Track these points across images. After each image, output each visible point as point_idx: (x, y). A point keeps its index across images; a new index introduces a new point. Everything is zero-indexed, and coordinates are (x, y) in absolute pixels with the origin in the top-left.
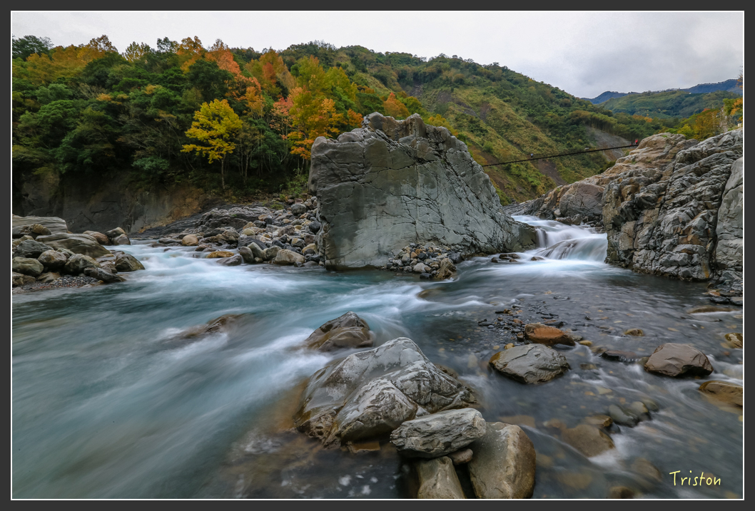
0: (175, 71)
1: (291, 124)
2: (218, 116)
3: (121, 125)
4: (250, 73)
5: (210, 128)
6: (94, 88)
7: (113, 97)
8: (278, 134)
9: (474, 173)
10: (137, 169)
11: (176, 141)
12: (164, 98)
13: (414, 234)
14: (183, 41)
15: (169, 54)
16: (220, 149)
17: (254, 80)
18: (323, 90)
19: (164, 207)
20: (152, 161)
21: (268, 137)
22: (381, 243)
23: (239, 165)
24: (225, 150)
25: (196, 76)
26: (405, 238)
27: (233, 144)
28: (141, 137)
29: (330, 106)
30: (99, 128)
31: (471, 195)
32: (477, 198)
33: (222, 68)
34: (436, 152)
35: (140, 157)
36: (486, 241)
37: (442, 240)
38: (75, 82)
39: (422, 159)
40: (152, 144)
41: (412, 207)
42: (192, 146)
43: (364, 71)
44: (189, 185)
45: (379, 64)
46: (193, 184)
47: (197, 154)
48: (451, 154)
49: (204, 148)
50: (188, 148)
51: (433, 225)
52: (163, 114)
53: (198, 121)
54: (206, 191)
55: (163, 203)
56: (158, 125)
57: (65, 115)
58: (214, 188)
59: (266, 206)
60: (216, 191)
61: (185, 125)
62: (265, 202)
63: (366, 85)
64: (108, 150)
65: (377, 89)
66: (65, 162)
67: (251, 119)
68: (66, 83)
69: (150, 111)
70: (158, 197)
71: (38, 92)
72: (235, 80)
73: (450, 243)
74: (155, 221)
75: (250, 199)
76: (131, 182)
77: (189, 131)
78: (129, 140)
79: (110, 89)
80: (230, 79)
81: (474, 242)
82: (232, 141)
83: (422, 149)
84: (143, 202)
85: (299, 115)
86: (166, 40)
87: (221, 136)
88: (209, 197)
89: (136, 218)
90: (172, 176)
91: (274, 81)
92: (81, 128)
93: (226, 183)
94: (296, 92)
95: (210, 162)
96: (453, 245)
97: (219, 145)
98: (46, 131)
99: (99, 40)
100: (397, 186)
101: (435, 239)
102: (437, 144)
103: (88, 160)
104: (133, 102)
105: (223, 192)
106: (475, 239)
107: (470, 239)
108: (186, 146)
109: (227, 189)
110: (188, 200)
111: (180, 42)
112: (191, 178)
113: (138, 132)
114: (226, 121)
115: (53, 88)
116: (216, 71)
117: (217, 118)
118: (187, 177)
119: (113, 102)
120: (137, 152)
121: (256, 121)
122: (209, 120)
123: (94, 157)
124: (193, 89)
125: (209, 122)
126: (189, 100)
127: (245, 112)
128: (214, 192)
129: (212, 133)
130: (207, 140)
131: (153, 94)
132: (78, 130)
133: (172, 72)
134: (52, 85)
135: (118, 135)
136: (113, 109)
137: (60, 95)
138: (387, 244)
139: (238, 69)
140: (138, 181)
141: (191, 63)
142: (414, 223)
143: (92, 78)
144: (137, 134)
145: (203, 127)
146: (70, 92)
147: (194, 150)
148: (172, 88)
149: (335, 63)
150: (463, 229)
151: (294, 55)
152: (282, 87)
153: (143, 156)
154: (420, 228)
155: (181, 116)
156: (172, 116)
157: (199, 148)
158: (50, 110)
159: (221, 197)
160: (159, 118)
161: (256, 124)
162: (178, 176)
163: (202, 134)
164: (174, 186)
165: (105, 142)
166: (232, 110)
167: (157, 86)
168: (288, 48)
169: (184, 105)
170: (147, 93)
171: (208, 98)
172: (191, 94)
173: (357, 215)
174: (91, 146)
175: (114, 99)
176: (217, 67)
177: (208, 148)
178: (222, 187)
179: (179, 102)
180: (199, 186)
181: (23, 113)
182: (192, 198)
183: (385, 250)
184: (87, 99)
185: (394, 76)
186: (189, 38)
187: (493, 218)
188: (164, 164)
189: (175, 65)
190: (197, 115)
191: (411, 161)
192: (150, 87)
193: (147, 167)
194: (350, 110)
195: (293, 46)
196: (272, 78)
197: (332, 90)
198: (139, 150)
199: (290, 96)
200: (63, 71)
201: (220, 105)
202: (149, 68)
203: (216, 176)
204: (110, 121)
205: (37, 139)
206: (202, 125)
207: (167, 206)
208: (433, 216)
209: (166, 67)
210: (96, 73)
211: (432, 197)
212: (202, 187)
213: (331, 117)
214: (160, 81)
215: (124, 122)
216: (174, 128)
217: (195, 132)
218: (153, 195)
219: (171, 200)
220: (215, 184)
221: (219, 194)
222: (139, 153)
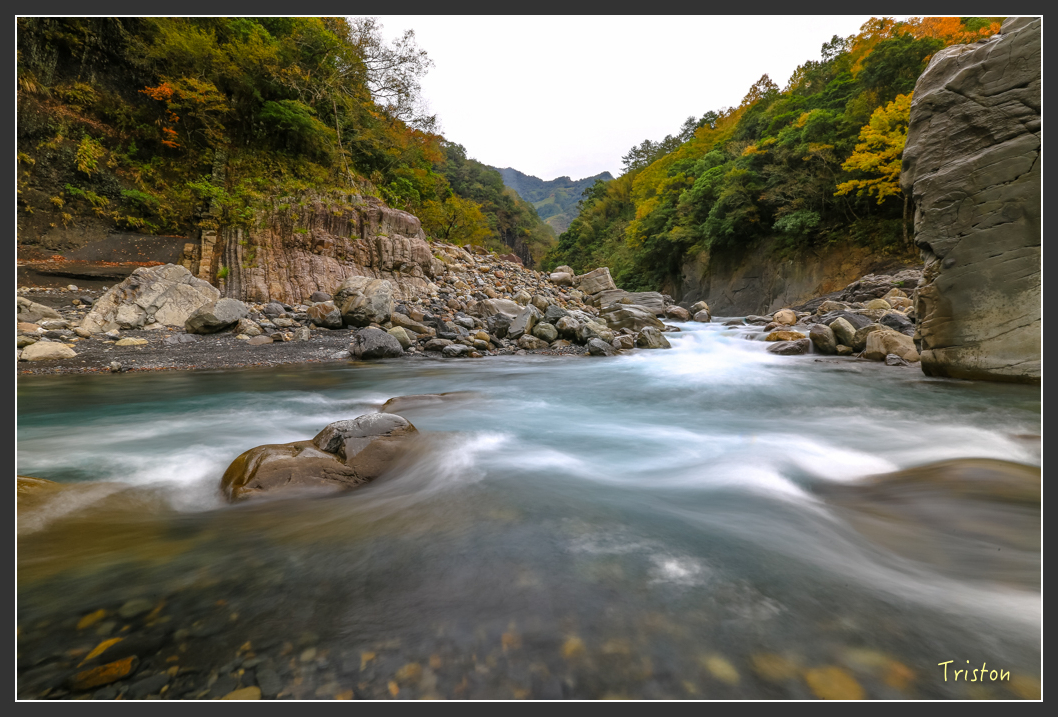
0: (842, 78)
2: (901, 121)
3: (766, 179)
5: (884, 147)
6: (743, 143)
7: (758, 146)
10: (779, 232)
11: (830, 181)
12: (818, 124)
14: (862, 28)
15: (839, 58)
19: (810, 280)
20: (797, 217)
25: (872, 69)
28: (786, 188)
30: (741, 189)
33: (920, 38)
35: (782, 215)
38: (728, 144)
40: (799, 194)
42: (851, 183)
44: (848, 245)
46: (855, 242)
47: (859, 193)
49: (870, 182)
50: (843, 188)
52: (814, 149)
54: (873, 250)
55: (810, 274)
56: (807, 165)
57: (713, 183)
58: (889, 243)
60: (891, 248)
61: (844, 153)
64: (751, 214)
66: (710, 237)
68: (720, 148)
69: (799, 149)
70: (804, 265)
71: (695, 167)
74: (796, 298)
76: (774, 251)
77: (848, 162)
78: (772, 195)
79: (758, 137)
84: (785, 275)
86: (835, 40)
88: (879, 259)
89: (775, 297)
90: (825, 235)
92: (726, 194)
95: (879, 203)
97: (898, 169)
98: (697, 207)
99: (759, 83)
103: (730, 230)
104: (780, 144)
105: (904, 248)
108: (840, 186)
110: (845, 267)
111: (857, 33)
112: (853, 234)
113: (784, 181)
115: (708, 158)
116: (907, 47)
117: (899, 126)
118: (847, 232)
119: (759, 152)
120: (780, 209)
122: (884, 133)
123: (736, 227)
124: (864, 94)
126: (855, 113)
128: (888, 250)
129: (888, 153)
130: (876, 167)
131: (805, 125)
132: (722, 198)
133: (837, 82)
134: (707, 155)
135: (759, 193)
136: (759, 161)
137: (712, 163)
140: (783, 248)
141: (868, 53)
143: (743, 132)
144: (782, 186)
145: (873, 149)
146: (722, 157)
147: (856, 189)
148: (835, 106)
153: (787, 214)
155: (841, 143)
156: (827, 146)
157: (862, 184)
158: (702, 182)
159: (898, 258)
160: (809, 155)
162: (834, 233)
163: (868, 161)
164: (826, 248)
165: (748, 205)
167: (813, 111)
169: (847, 124)
170: (799, 126)
171: (887, 98)
172: (862, 101)
174: (733, 213)
175: (760, 149)
176: (909, 39)
177: (877, 180)
178: (902, 241)
179: (839, 123)
180: (863, 244)
182: (851, 263)
184: (734, 159)
186: (872, 20)
188: (812, 218)
189: (842, 70)
190: (866, 132)
192: (805, 116)
193: (789, 226)
198: (781, 205)
200: (720, 137)
201: (908, 102)
202: (807, 90)
203: (894, 224)
204: (754, 177)
205: (691, 217)
206: (870, 146)
207: (815, 278)
209: (830, 79)
210: (748, 126)
212: (867, 245)
214: (818, 103)
215: (768, 174)
216: (829, 163)
217: (860, 160)
218: (798, 264)
219: (821, 269)
220: (891, 237)
221: (895, 253)
222: (781, 209)
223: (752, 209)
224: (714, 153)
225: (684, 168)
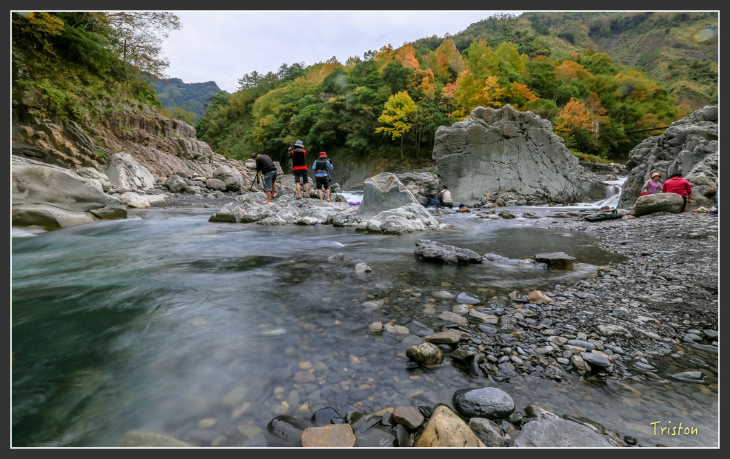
0: (374, 74)
1: (456, 103)
2: (400, 104)
3: (340, 118)
4: (426, 66)
5: (394, 114)
6: (327, 94)
7: (337, 99)
8: (445, 113)
9: (550, 143)
10: (348, 146)
11: (372, 125)
12: (366, 96)
13: (498, 187)
14: (381, 49)
15: (371, 62)
16: (400, 129)
17: (429, 71)
18: (491, 67)
19: (362, 173)
20: (357, 140)
21: (436, 117)
22: (474, 192)
23: (413, 140)
24: (404, 129)
25: (387, 75)
26: (491, 189)
27: (410, 124)
28: (351, 124)
29: (494, 82)
30: (328, 121)
31: (547, 161)
32: (552, 162)
33: (405, 66)
34: (520, 130)
35: (350, 138)
36: (557, 194)
37: (519, 192)
38: (318, 92)
39: (508, 136)
40: (357, 128)
41: (497, 168)
42: (382, 128)
43: (546, 33)
44: (379, 157)
45: (566, 21)
46: (382, 156)
47: (385, 134)
48: (532, 131)
49: (389, 129)
50: (379, 130)
51: (513, 181)
52: (365, 107)
53: (386, 109)
54: (390, 161)
55: (362, 169)
56: (361, 115)
57: (312, 114)
58: (396, 158)
59: (430, 171)
60: (397, 161)
61: (378, 113)
62: (430, 168)
63: (546, 48)
64: (332, 134)
65: (561, 49)
66: (310, 144)
67: (425, 104)
68: (313, 94)
69: (358, 106)
70: (359, 165)
71: (299, 101)
72: (415, 74)
73: (525, 194)
74: (357, 182)
75: (420, 166)
76: (344, 156)
77: (381, 118)
78: (344, 127)
79: (336, 93)
80: (410, 73)
81: (546, 194)
82: (409, 122)
83: (509, 129)
84: (351, 169)
85: (462, 96)
86: (370, 52)
87: (401, 119)
88: (392, 165)
89: (345, 181)
90: (368, 151)
91: (446, 68)
92: (320, 122)
93: (404, 154)
94: (463, 74)
95: (393, 139)
96: (527, 195)
97: (400, 126)
98: (302, 126)
99: (331, 60)
100: (488, 155)
101: (514, 191)
102: (521, 124)
103: (322, 142)
104: (348, 101)
105: (402, 161)
106: (547, 192)
107: (543, 192)
108: (377, 129)
109: (405, 159)
110: (378, 167)
111: (379, 51)
112: (381, 152)
113: (350, 121)
114: (406, 107)
115: (307, 98)
116: (401, 69)
117: (400, 106)
118: (378, 150)
121: (428, 105)
122: (394, 108)
123: (325, 140)
124: (385, 87)
125: (394, 110)
126: (382, 94)
127: (420, 98)
128: (395, 161)
129: (396, 117)
130: (392, 123)
131: (360, 94)
132: (318, 124)
133: (372, 75)
134: (306, 96)
135: (338, 124)
136: (337, 107)
137: (310, 102)
138: (478, 193)
139: (418, 64)
140: (348, 155)
141: (385, 66)
142: (499, 180)
143: (326, 88)
144: (349, 123)
145: (390, 114)
146: (315, 100)
147: (383, 131)
148: (372, 87)
149: (513, 33)
150: (537, 185)
151: (473, 33)
152: (453, 71)
153: (352, 138)
154: (503, 183)
155: (376, 107)
156: (370, 107)
157: (386, 129)
158: (305, 112)
159: (400, 165)
160: (362, 110)
161: (428, 107)
162: (373, 150)
163: (388, 119)
164: (369, 157)
165: (331, 130)
166: (410, 98)
167: (362, 87)
168: (468, 28)
169: (378, 99)
170: (356, 93)
171: (394, 92)
172: (384, 89)
173: (459, 173)
174: (324, 133)
175: (337, 101)
176: (401, 66)
177: (392, 129)
178: (401, 158)
179: (375, 97)
180: (385, 157)
181: (292, 115)
182: (381, 166)
183: (476, 196)
184: (323, 102)
185: (584, 30)
186: (385, 47)
187: (565, 177)
188: (364, 142)
189: (374, 69)
190: (387, 105)
191: (499, 138)
192: (359, 89)
193: (354, 145)
194: (515, 82)
195: (472, 25)
196: (444, 65)
197: (499, 66)
198: (349, 133)
199: (458, 78)
200: (312, 85)
201: (403, 96)
202: (358, 75)
203: (397, 149)
204: (335, 115)
205: (297, 130)
206: (389, 112)
207: (364, 172)
208: (513, 175)
209: (369, 72)
210: (329, 84)
211: (514, 162)
212: (387, 158)
213: (494, 92)
214: (365, 83)
215: (342, 115)
216: (371, 116)
217: (385, 118)
218: (356, 164)
219: (367, 168)
220: (396, 155)
221: (398, 163)
222: (350, 135)
223: (333, 132)
224: (311, 96)
225: (291, 100)
